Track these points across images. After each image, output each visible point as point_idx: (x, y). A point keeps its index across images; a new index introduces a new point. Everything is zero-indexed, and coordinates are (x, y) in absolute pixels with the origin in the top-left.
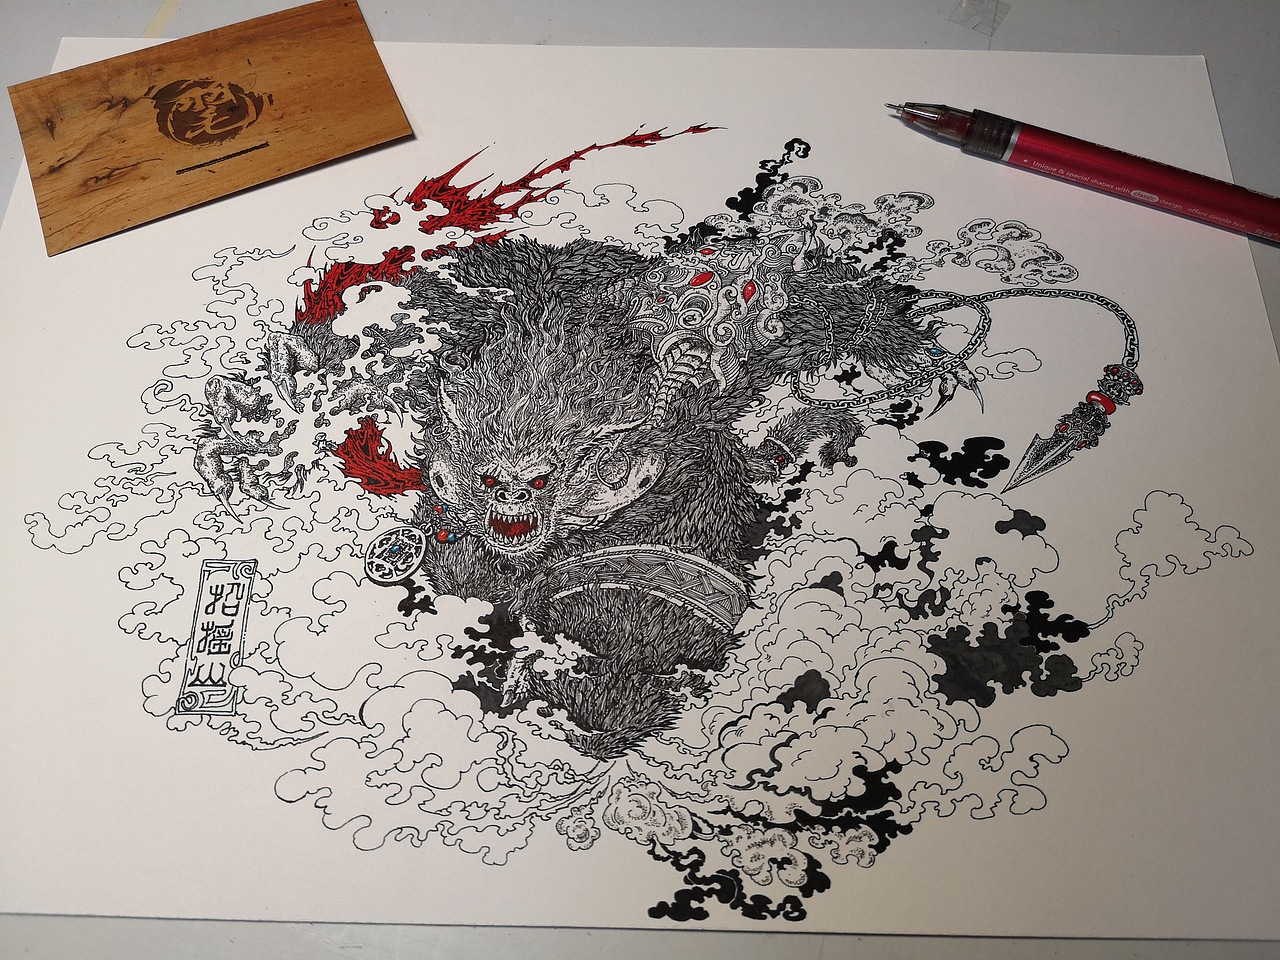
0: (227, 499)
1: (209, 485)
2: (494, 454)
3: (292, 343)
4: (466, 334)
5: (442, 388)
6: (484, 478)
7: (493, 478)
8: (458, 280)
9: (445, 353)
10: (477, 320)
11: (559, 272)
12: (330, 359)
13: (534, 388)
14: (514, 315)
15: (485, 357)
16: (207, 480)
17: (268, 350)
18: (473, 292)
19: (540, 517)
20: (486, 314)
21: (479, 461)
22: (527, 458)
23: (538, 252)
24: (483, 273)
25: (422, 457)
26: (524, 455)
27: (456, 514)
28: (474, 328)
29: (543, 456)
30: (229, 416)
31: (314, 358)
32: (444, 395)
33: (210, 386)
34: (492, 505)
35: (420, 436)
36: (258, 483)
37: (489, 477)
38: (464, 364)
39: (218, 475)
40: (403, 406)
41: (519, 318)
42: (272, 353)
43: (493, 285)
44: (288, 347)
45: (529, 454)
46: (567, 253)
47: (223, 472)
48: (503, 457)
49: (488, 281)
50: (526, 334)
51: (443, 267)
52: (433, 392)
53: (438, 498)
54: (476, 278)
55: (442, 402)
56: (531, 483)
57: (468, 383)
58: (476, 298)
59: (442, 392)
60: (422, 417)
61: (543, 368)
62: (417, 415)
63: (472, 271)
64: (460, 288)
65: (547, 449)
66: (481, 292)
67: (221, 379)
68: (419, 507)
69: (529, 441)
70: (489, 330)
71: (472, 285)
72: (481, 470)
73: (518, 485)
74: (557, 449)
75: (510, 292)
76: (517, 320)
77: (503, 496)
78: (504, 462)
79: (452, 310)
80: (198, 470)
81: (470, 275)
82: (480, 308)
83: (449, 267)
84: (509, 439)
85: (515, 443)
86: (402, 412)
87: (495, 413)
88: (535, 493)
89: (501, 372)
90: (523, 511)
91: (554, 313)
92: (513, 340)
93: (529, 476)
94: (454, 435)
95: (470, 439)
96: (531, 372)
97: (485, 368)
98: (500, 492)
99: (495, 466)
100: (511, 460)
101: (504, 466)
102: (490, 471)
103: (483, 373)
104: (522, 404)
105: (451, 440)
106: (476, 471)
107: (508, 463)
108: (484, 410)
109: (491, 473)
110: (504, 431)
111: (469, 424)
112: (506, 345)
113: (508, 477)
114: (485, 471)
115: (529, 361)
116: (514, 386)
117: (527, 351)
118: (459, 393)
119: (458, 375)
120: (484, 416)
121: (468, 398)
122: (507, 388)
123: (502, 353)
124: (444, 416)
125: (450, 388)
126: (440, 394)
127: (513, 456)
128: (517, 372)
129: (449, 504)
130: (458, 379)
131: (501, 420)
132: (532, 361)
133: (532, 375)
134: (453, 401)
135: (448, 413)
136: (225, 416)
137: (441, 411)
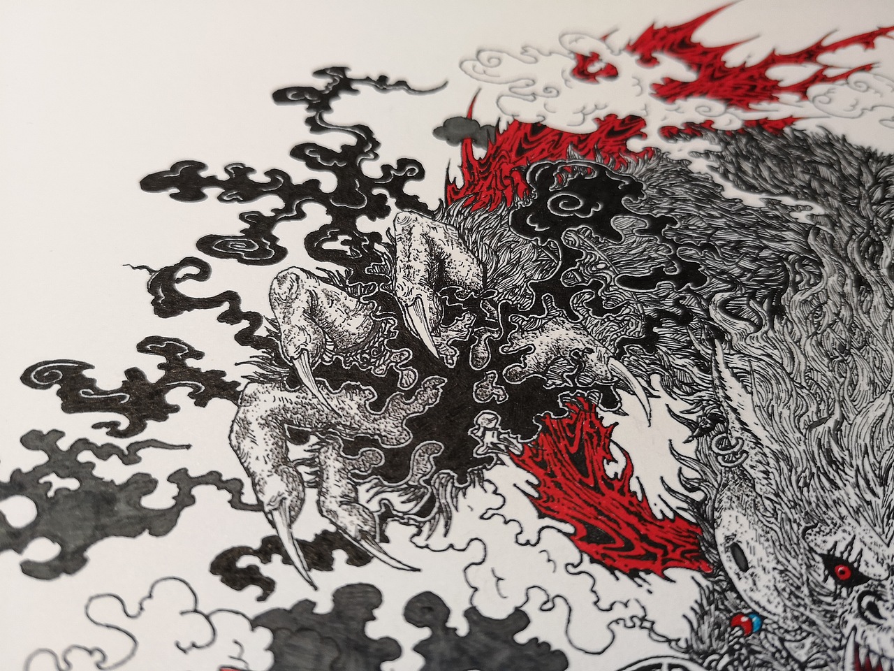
0: (290, 526)
3: (438, 236)
5: (720, 358)
6: (831, 561)
8: (725, 175)
9: (718, 297)
12: (505, 276)
14: (832, 246)
17: (393, 239)
20: (782, 240)
21: (814, 522)
23: (851, 154)
24: (766, 174)
25: (698, 496)
27: (782, 640)
28: (764, 259)
30: (310, 347)
31: (476, 269)
32: (726, 374)
35: (689, 450)
37: (840, 561)
38: (756, 319)
40: (649, 383)
42: (400, 246)
43: (787, 193)
44: (430, 242)
47: (286, 460)
48: (862, 520)
49: (776, 187)
50: (860, 281)
51: (697, 154)
53: (740, 597)
54: (754, 178)
55: (723, 387)
59: (722, 367)
60: (689, 412)
62: (679, 406)
63: (747, 166)
66: (769, 202)
67: (303, 276)
71: (751, 188)
72: (823, 543)
76: (839, 257)
77: (873, 608)
78: (863, 531)
79: (720, 223)
80: (237, 450)
81: (745, 173)
82: (770, 226)
83: (707, 154)
84: (867, 482)
85: (879, 490)
86: (649, 395)
87: (831, 423)
89: (828, 344)
92: (839, 289)
94: (756, 458)
95: (790, 471)
96: (884, 353)
97: (798, 333)
98: (867, 600)
99: (849, 539)
100: (879, 530)
101: (868, 540)
102: (841, 547)
103: (796, 343)
104: (880, 413)
105: (752, 467)
106: (812, 545)
107: (873, 534)
108: (809, 413)
109: (842, 553)
110: (854, 465)
111: (782, 439)
112: (828, 297)
113: (878, 566)
114: (829, 545)
115: (875, 332)
116: (858, 375)
117: (868, 313)
118: (756, 375)
119: (748, 340)
120: (810, 427)
121: (774, 386)
122: (845, 378)
123: (824, 310)
124: (732, 416)
125: (737, 361)
126: (719, 372)
127: (882, 522)
128: (859, 349)
129: (765, 614)
130: (749, 347)
131: (846, 440)
132: (881, 332)
133: (886, 359)
134: (745, 387)
135: (740, 410)
136: (303, 347)
137: (725, 404)
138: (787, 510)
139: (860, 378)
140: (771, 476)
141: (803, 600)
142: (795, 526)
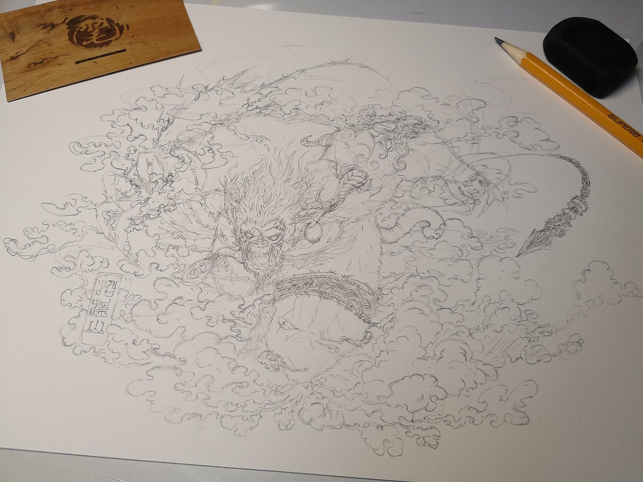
1: (102, 228)
7: (250, 234)
8: (238, 131)
13: (274, 189)
50: (272, 161)
56: (270, 237)
84: (260, 214)
89: (258, 179)
91: (287, 151)
92: (265, 163)
93: (269, 234)
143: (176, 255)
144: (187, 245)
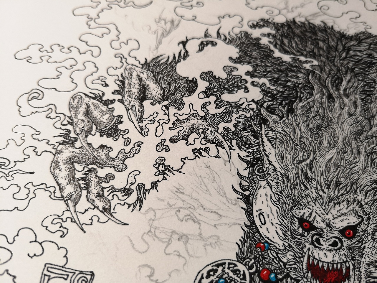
0: (75, 206)
1: (60, 189)
2: (309, 199)
3: (144, 76)
4: (282, 90)
5: (263, 132)
6: (301, 221)
7: (308, 221)
8: (275, 46)
9: (266, 104)
10: (290, 81)
11: (352, 53)
12: (173, 94)
13: (340, 144)
14: (319, 80)
15: (298, 112)
16: (59, 185)
17: (124, 78)
18: (287, 58)
19: (352, 267)
20: (297, 77)
21: (296, 204)
22: (337, 207)
23: (334, 35)
24: (294, 45)
25: (247, 193)
26: (335, 204)
27: (277, 254)
28: (288, 86)
29: (351, 207)
30: (86, 129)
31: (160, 91)
32: (265, 139)
33: (74, 100)
34: (309, 249)
35: (245, 173)
36: (103, 195)
37: (306, 221)
38: (281, 114)
39: (69, 181)
40: (231, 144)
41: (323, 83)
42: (127, 81)
43: (302, 55)
44: (140, 79)
45: (339, 203)
46: (356, 40)
47: (74, 178)
48: (317, 203)
49: (298, 51)
50: (330, 97)
51: (264, 35)
52: (256, 135)
53: (261, 235)
54: (288, 47)
55: (263, 145)
56: (342, 232)
57: (285, 131)
58: (289, 63)
59: (264, 136)
60: (247, 156)
61: (346, 126)
62: (243, 154)
63: (286, 41)
64: (277, 54)
65: (354, 201)
66: (294, 59)
67: (83, 96)
68: (244, 242)
69: (339, 192)
70: (301, 91)
71: (286, 52)
72: (299, 213)
73: (331, 232)
74: (363, 203)
75: (316, 63)
76: (322, 85)
77: (318, 241)
78: (317, 208)
79: (270, 69)
80: (53, 174)
81: (285, 45)
82: (292, 71)
83: (269, 35)
84: (321, 186)
85: (326, 191)
86: (231, 149)
87: (308, 161)
88: (347, 242)
89: (311, 126)
90: (337, 259)
91: (351, 84)
92: (320, 100)
93: (340, 224)
94: (274, 177)
95: (288, 182)
96: (336, 130)
97: (299, 121)
98: (315, 237)
99: (310, 211)
100: (324, 207)
101: (318, 212)
102: (306, 215)
103: (297, 125)
104: (331, 156)
105: (271, 180)
106: (294, 214)
107: (321, 209)
108: (299, 157)
109: (307, 217)
110: (316, 179)
111: (286, 168)
112: (314, 104)
113: (322, 223)
114: (301, 214)
115: (334, 120)
116: (323, 140)
117: (332, 111)
118: (278, 140)
119: (276, 124)
120: (299, 162)
121: (285, 145)
122: (317, 141)
123: (312, 110)
124: (265, 158)
125: (271, 134)
126: (262, 139)
127: (326, 204)
128: (325, 128)
129: (271, 242)
130: (276, 127)
131: (314, 168)
132: (336, 120)
133: (337, 132)
134: (272, 145)
135: (269, 156)
136: (83, 129)
137: (263, 153)
138: (284, 199)
139: (324, 141)
140: (279, 184)
141: (288, 237)
142: (287, 206)
143: (183, 253)
144: (204, 234)
